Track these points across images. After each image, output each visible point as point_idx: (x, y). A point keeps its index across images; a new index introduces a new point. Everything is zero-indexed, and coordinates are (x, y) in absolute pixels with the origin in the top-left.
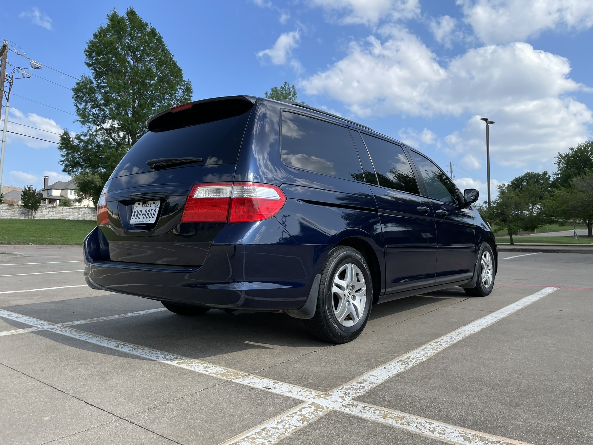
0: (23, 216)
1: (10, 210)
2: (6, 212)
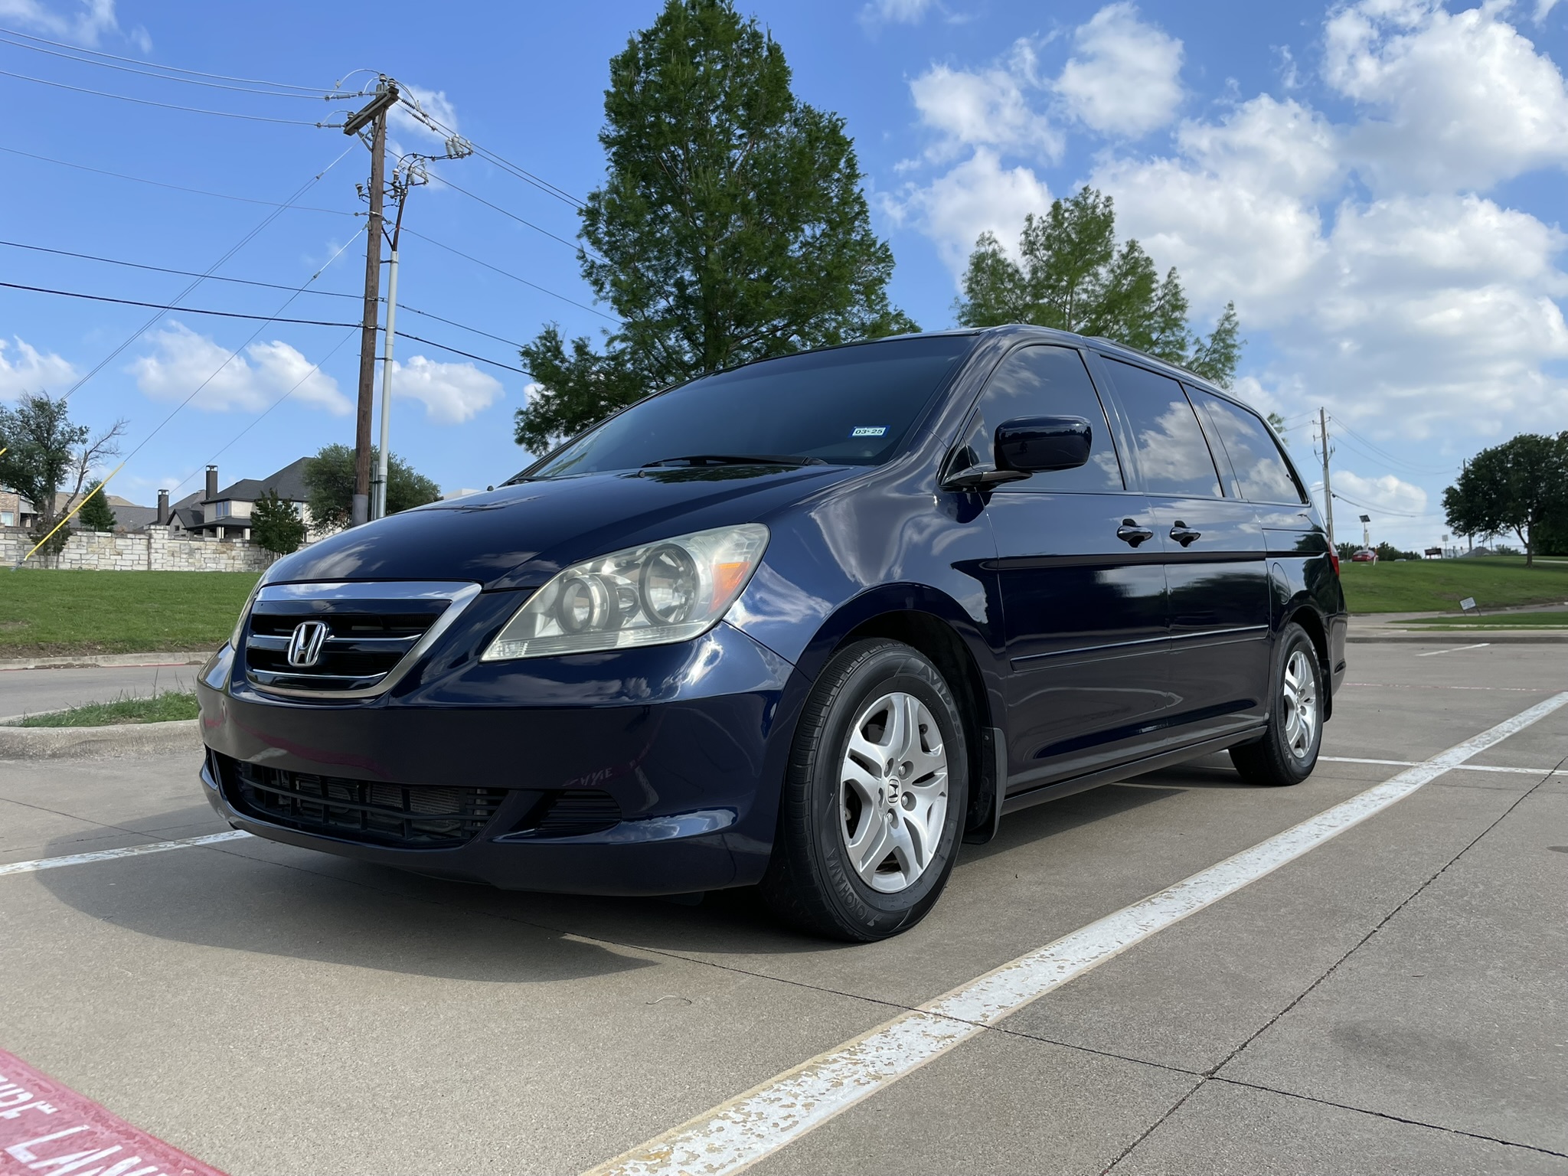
0: (257, 570)
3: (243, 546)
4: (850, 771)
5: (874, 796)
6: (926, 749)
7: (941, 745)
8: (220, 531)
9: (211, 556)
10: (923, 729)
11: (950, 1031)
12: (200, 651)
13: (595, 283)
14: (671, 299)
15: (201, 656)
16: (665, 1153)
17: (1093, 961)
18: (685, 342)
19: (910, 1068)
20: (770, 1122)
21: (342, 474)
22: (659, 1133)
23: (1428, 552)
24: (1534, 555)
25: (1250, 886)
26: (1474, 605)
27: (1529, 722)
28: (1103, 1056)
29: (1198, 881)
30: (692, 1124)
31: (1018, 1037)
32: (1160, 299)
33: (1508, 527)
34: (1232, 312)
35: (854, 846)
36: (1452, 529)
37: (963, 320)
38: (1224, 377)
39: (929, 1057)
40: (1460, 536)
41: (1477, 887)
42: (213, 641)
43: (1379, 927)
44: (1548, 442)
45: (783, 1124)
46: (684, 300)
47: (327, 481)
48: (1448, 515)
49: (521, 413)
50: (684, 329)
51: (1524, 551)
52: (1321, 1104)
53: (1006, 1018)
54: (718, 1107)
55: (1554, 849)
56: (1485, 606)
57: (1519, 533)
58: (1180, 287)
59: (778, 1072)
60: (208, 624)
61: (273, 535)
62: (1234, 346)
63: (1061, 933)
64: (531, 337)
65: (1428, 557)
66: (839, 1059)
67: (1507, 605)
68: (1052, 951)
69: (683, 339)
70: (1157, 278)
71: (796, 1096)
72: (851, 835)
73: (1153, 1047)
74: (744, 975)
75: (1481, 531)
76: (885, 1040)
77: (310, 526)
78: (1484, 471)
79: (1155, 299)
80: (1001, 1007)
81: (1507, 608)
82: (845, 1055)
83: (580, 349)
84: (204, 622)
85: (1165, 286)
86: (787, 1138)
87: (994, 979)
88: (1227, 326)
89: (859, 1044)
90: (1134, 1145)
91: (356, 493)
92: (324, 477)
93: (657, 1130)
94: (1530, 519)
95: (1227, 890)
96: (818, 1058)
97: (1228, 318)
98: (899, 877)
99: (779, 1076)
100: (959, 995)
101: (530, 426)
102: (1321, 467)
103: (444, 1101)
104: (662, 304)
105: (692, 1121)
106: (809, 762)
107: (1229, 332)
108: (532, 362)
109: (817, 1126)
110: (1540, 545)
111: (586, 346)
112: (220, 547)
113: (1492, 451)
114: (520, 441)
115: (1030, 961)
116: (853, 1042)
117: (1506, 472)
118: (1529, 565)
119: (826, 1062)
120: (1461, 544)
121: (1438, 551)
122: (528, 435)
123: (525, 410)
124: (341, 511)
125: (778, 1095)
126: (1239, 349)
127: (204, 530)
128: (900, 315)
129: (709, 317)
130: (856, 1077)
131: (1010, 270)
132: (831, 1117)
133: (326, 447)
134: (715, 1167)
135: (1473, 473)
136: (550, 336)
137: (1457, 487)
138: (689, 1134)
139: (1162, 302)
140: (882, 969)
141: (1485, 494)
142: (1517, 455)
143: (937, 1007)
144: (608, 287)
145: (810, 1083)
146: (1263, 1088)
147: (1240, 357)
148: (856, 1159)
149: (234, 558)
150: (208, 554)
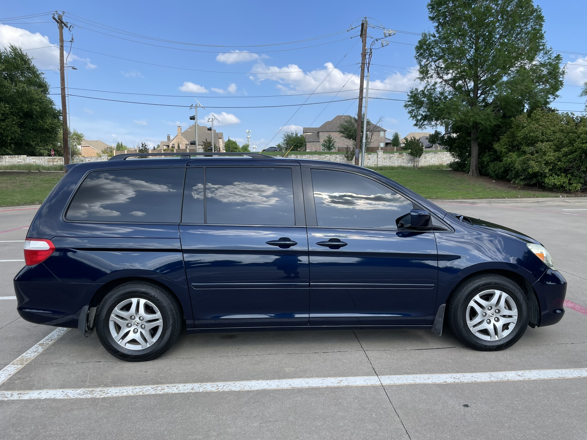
149: (403, 159)
150: (395, 158)
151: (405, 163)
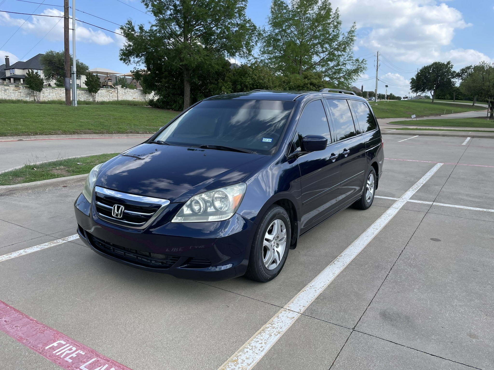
0: (29, 97)
1: (17, 91)
2: (13, 93)
3: (23, 88)
4: (265, 243)
5: (270, 247)
6: (282, 231)
7: (285, 230)
8: (12, 80)
9: (12, 92)
10: (281, 226)
11: (293, 316)
12: (22, 136)
13: (146, 4)
14: (172, 11)
15: (22, 137)
16: (237, 360)
17: (323, 288)
18: (177, 26)
19: (286, 329)
20: (258, 349)
21: (54, 61)
22: (233, 354)
23: (404, 98)
24: (435, 99)
25: (358, 256)
26: (415, 117)
27: (428, 179)
28: (329, 323)
29: (345, 254)
30: (240, 350)
31: (309, 317)
32: (333, 18)
33: (428, 91)
34: (355, 25)
35: (265, 260)
36: (412, 91)
37: (269, 23)
38: (350, 46)
39: (290, 325)
40: (414, 93)
41: (412, 256)
42: (26, 132)
43: (389, 272)
44: (443, 64)
45: (261, 349)
46: (177, 11)
47: (49, 63)
48: (411, 87)
49: (122, 50)
50: (177, 22)
51: (431, 98)
52: (378, 338)
53: (305, 310)
54: (245, 344)
55: (432, 239)
56: (418, 116)
57: (431, 93)
58: (339, 15)
59: (256, 331)
60: (23, 126)
61: (33, 85)
62: (354, 36)
63: (314, 277)
64: (124, 23)
65: (404, 99)
66: (269, 327)
67: (425, 116)
68: (313, 284)
69: (176, 25)
70: (332, 11)
71: (262, 340)
72: (264, 258)
73: (340, 320)
74: (239, 295)
75: (420, 91)
76: (279, 319)
77: (44, 79)
78: (423, 73)
79: (331, 18)
80: (304, 306)
81: (425, 117)
82: (270, 325)
83: (141, 28)
84: (21, 125)
85: (335, 14)
86: (263, 354)
87: (300, 296)
88: (353, 29)
89: (273, 321)
90: (339, 353)
91: (66, 77)
92: (48, 62)
93: (233, 353)
94: (435, 88)
95: (353, 257)
96: (264, 326)
97: (353, 27)
98: (274, 264)
99: (256, 333)
100: (293, 302)
101: (124, 54)
102: (376, 70)
103: (179, 344)
104: (169, 12)
105: (240, 349)
106: (256, 244)
107: (353, 31)
108: (124, 31)
109: (269, 350)
110: (437, 96)
111: (143, 27)
112: (15, 89)
113: (427, 67)
114: (121, 59)
115: (308, 288)
116: (271, 320)
117: (429, 73)
118: (433, 103)
119: (266, 328)
120: (414, 95)
121: (407, 98)
122: (124, 57)
123: (122, 49)
124: (55, 74)
125: (258, 340)
126: (356, 37)
127: (6, 79)
128: (250, 20)
129: (185, 18)
130: (274, 333)
131: (285, 5)
132: (271, 346)
133: (48, 51)
134: (249, 364)
135: (420, 73)
136: (130, 23)
137: (415, 78)
138: (241, 353)
139: (333, 19)
140: (272, 292)
141: (423, 80)
142: (434, 68)
143: (288, 307)
144: (150, 6)
145: (264, 335)
146: (365, 333)
147: (356, 40)
148: (280, 360)
149: (20, 92)
150: (11, 91)
151: (23, 97)
